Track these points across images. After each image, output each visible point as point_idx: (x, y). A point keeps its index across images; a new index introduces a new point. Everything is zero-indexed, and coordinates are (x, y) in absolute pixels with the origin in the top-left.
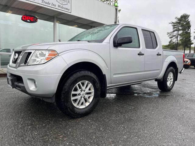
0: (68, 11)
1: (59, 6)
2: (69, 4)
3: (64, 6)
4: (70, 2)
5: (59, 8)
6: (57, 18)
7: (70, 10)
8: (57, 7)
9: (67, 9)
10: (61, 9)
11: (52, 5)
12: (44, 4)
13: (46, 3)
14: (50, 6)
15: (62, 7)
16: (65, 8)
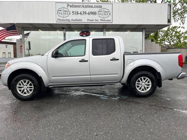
0: (109, 22)
1: (101, 20)
2: (110, 16)
3: (106, 19)
4: (111, 14)
5: (101, 22)
6: (106, 28)
7: (111, 20)
8: (99, 21)
9: (108, 20)
10: (103, 22)
11: (95, 21)
12: (89, 22)
13: (90, 20)
14: (94, 22)
15: (104, 20)
16: (106, 21)
